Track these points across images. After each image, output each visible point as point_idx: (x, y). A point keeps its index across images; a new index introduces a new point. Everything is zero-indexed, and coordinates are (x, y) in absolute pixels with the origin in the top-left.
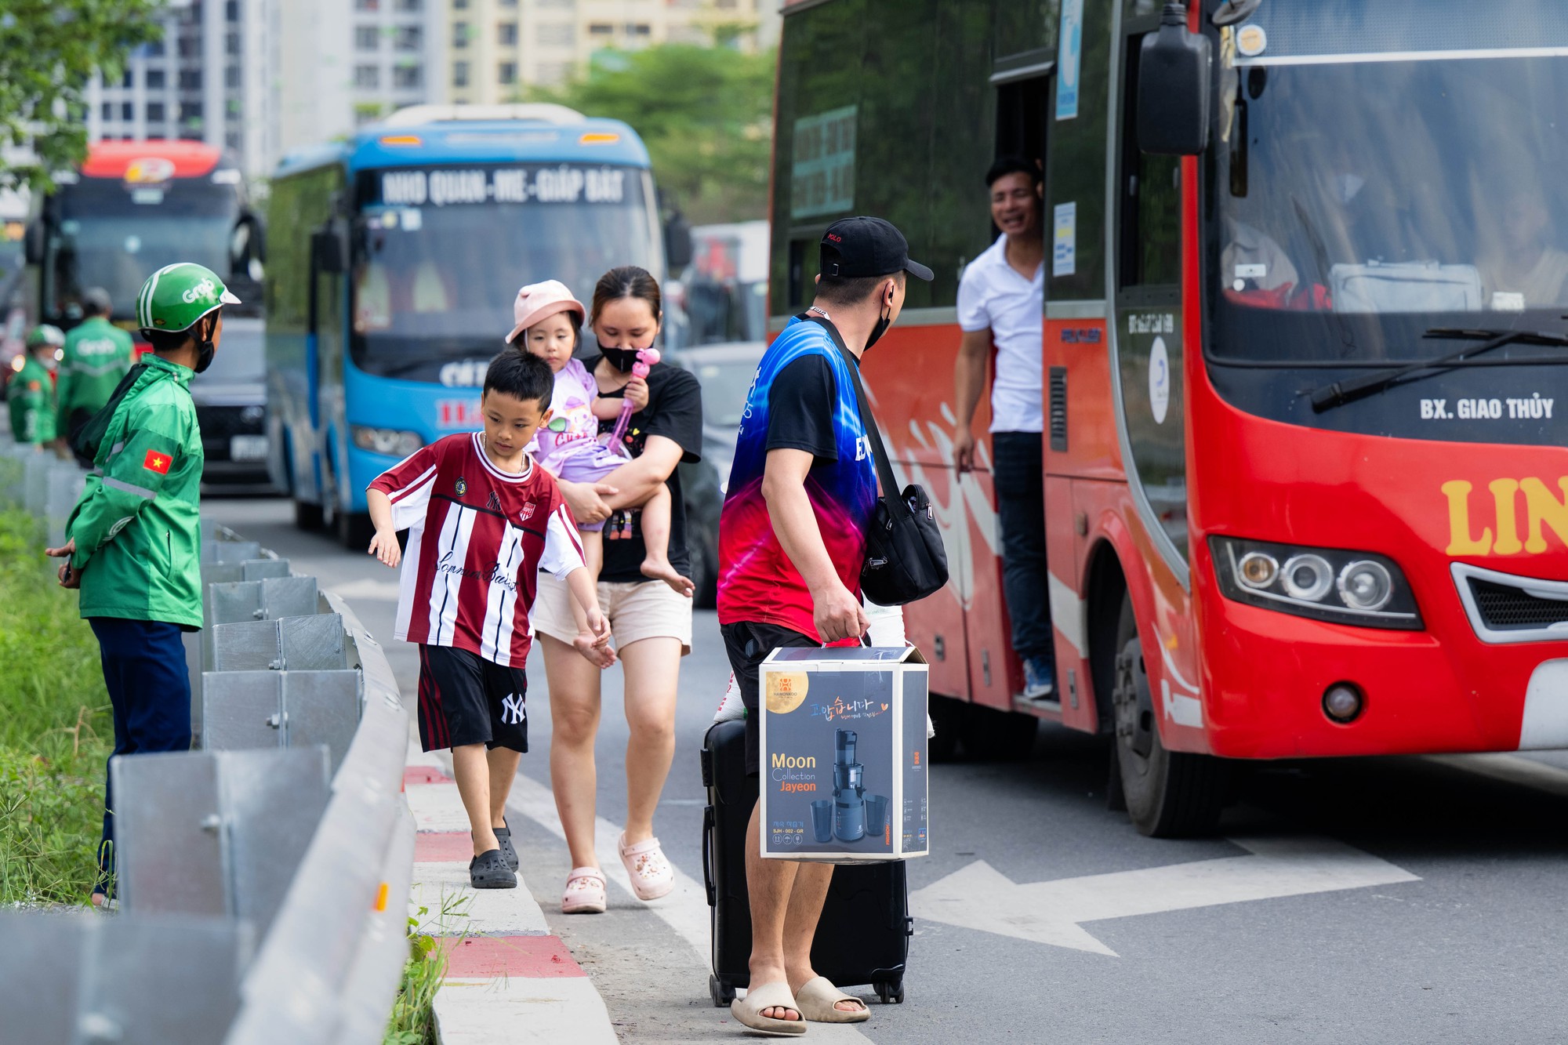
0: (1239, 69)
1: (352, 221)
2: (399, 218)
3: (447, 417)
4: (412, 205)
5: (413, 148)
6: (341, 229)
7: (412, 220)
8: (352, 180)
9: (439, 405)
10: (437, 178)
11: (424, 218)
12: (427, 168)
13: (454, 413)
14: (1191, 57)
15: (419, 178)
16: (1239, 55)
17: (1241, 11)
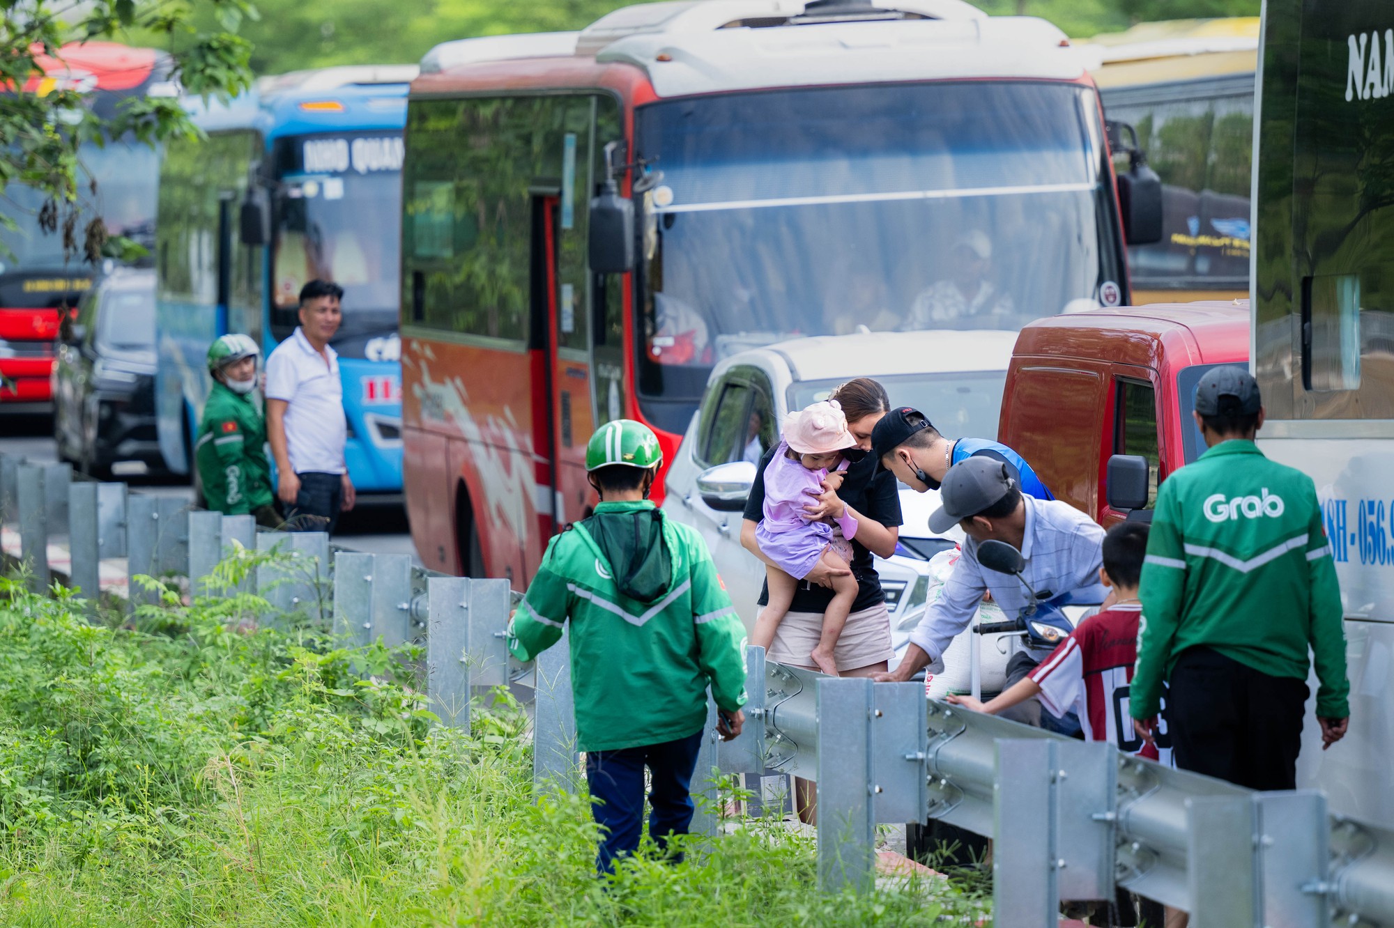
0: (658, 215)
1: (272, 191)
2: (321, 186)
3: (372, 394)
4: (334, 174)
5: (335, 115)
6: (261, 200)
7: (334, 189)
8: (270, 149)
9: (364, 381)
10: (359, 144)
11: (346, 187)
12: (350, 134)
13: (379, 390)
14: (619, 214)
15: (341, 145)
16: (656, 206)
17: (650, 184)
